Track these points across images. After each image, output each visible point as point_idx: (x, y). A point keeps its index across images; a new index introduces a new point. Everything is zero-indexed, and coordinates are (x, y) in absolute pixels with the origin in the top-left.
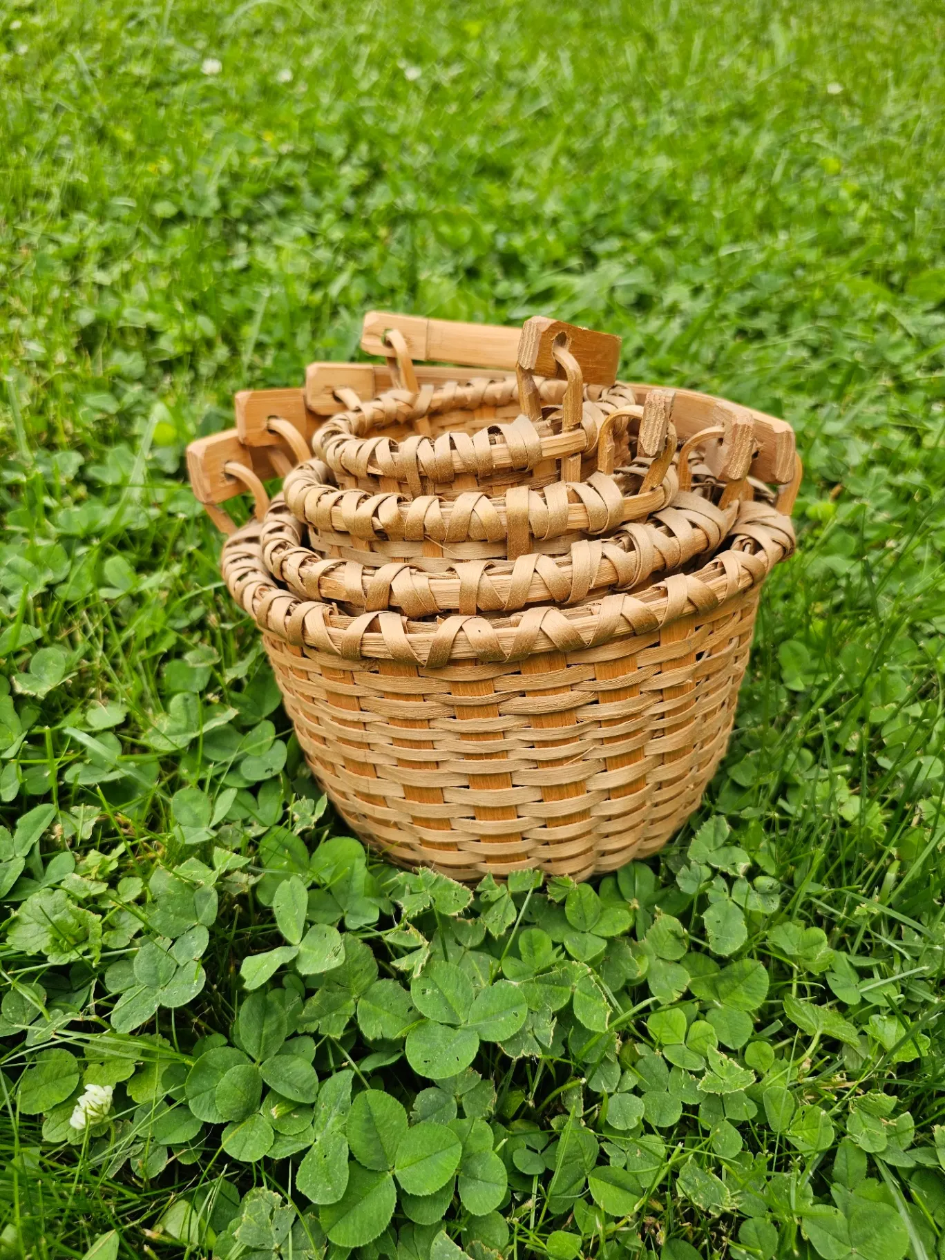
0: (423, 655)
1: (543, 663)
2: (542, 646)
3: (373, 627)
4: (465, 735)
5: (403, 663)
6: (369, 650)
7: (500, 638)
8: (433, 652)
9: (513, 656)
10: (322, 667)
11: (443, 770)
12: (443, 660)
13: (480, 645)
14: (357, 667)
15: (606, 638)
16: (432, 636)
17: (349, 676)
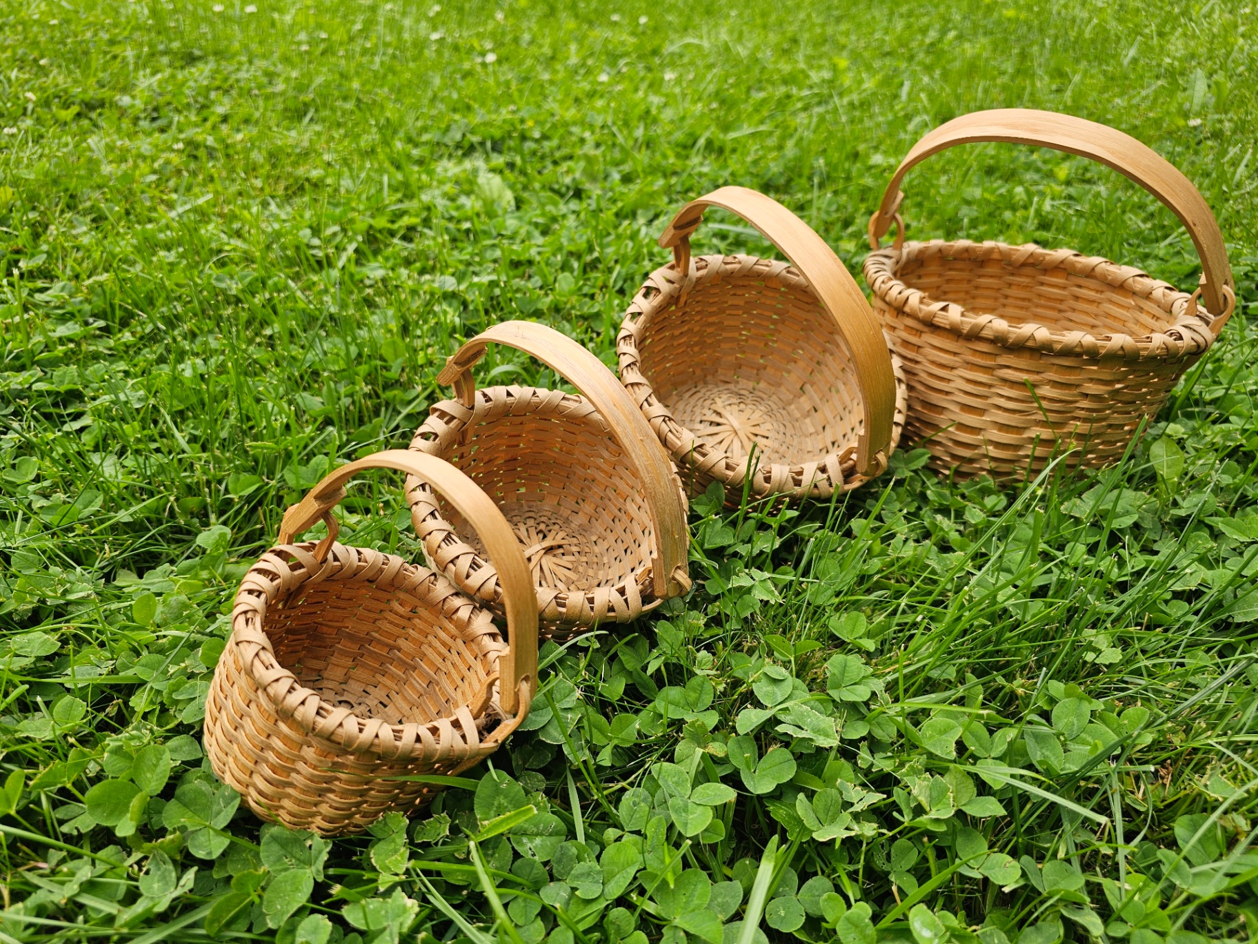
0: (966, 329)
1: (1027, 355)
2: (1030, 344)
3: (944, 309)
4: (969, 381)
5: (954, 332)
6: (937, 320)
7: (1009, 332)
8: (971, 329)
9: (1012, 344)
10: (907, 326)
11: (949, 398)
12: (974, 336)
13: (997, 331)
14: (926, 329)
15: (1067, 352)
16: (973, 321)
17: (919, 333)
